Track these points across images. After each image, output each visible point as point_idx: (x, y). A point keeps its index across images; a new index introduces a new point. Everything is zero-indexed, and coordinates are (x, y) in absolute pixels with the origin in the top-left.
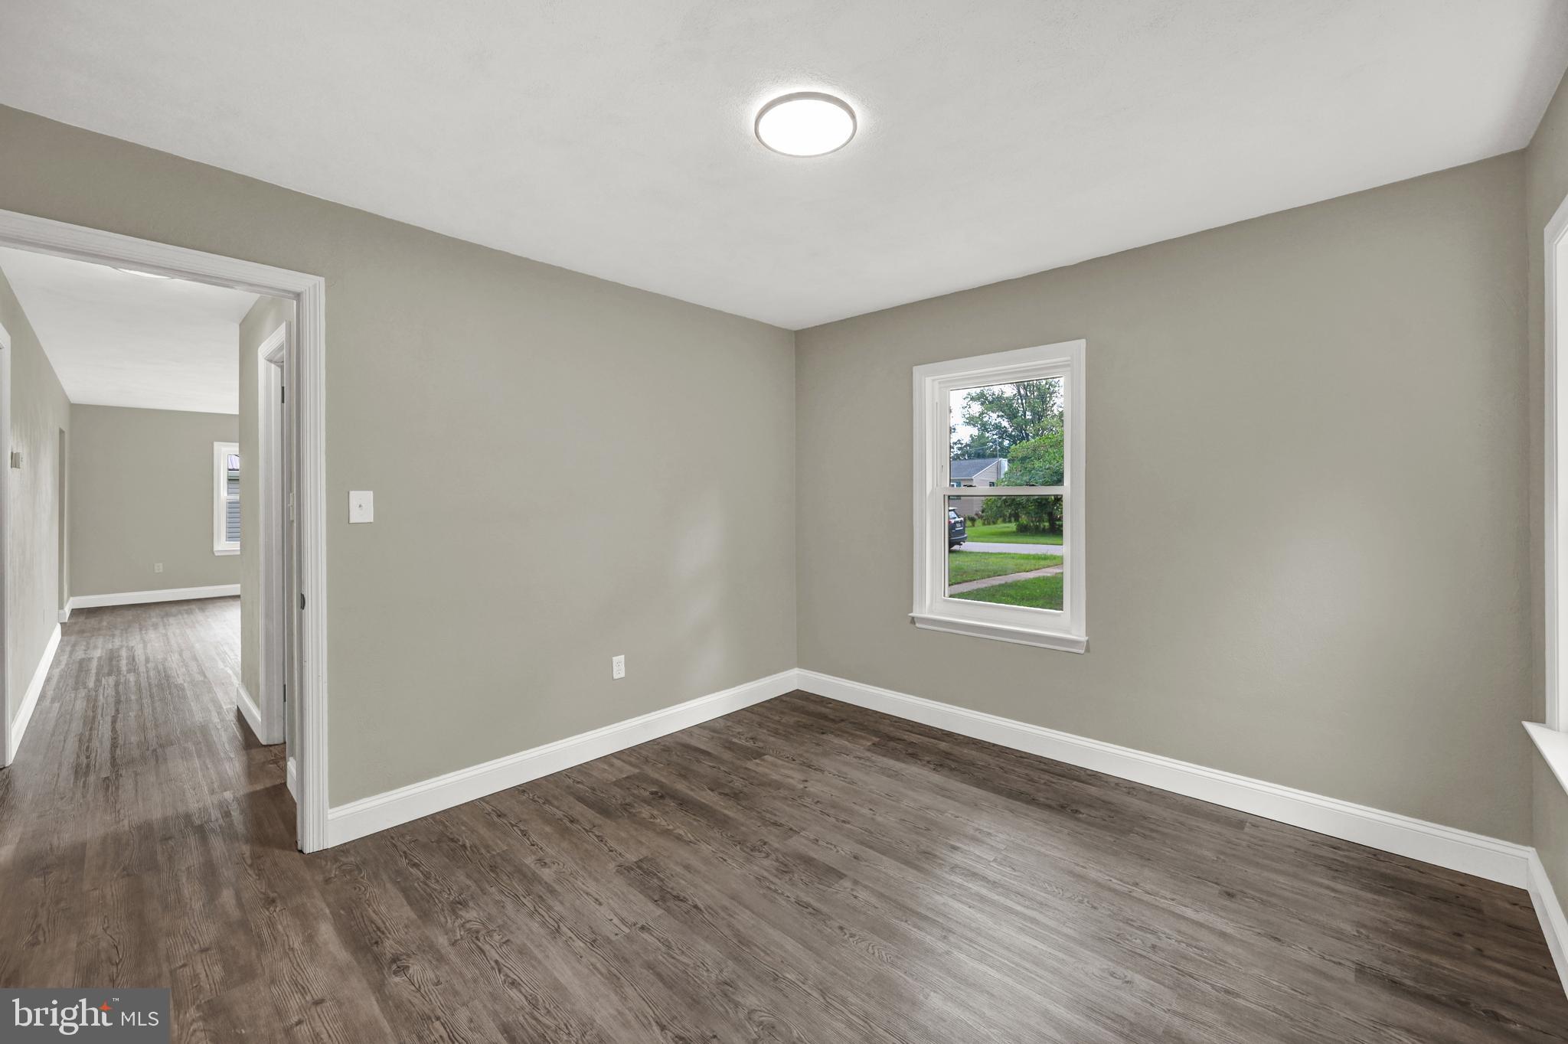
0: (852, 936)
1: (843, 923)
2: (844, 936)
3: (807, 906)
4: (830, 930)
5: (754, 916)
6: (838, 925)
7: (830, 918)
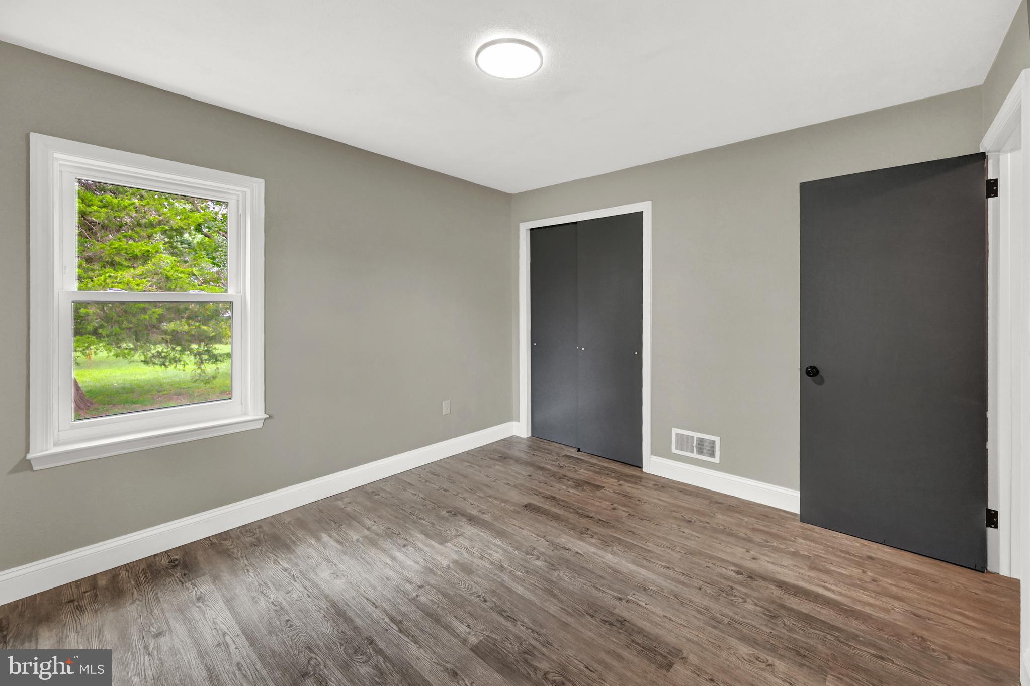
0: (479, 596)
1: (484, 605)
2: (484, 596)
3: (508, 618)
4: (493, 599)
5: (546, 609)
6: (488, 603)
7: (492, 608)
